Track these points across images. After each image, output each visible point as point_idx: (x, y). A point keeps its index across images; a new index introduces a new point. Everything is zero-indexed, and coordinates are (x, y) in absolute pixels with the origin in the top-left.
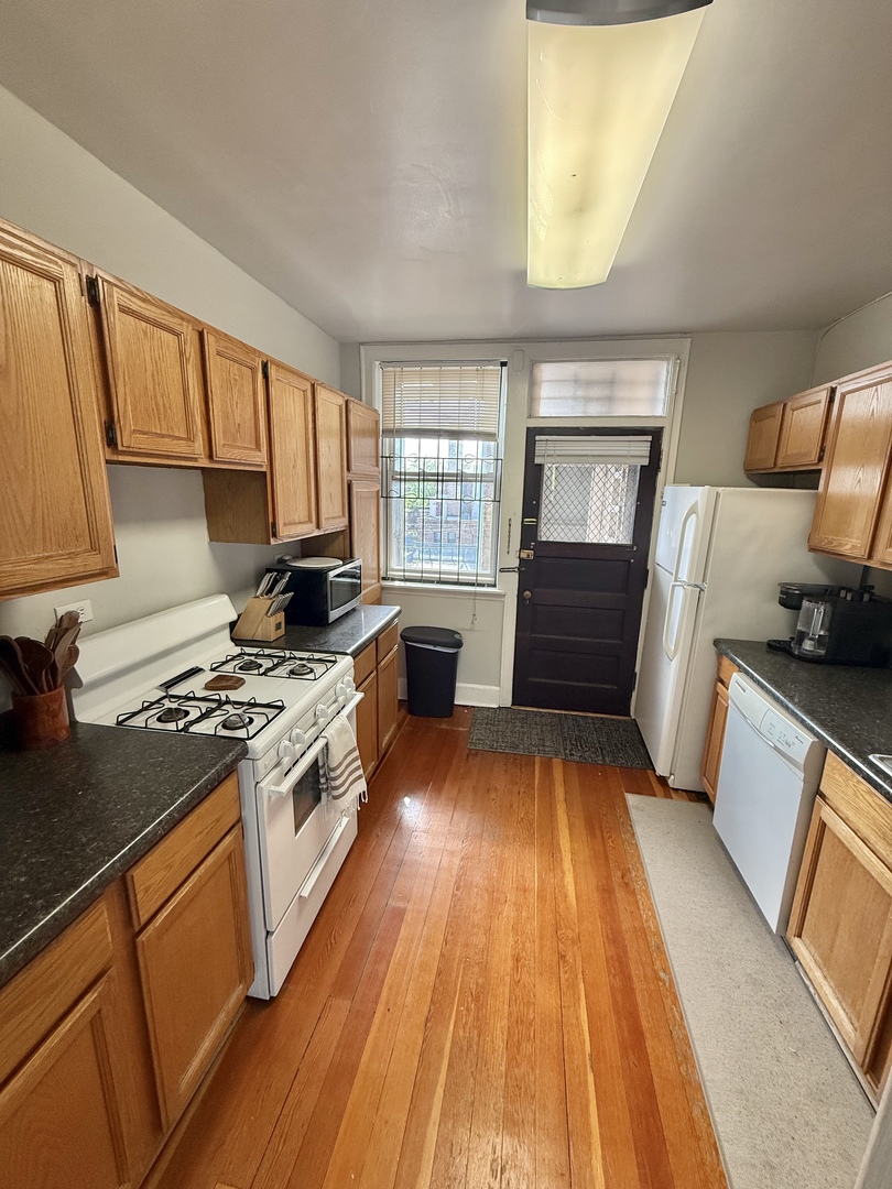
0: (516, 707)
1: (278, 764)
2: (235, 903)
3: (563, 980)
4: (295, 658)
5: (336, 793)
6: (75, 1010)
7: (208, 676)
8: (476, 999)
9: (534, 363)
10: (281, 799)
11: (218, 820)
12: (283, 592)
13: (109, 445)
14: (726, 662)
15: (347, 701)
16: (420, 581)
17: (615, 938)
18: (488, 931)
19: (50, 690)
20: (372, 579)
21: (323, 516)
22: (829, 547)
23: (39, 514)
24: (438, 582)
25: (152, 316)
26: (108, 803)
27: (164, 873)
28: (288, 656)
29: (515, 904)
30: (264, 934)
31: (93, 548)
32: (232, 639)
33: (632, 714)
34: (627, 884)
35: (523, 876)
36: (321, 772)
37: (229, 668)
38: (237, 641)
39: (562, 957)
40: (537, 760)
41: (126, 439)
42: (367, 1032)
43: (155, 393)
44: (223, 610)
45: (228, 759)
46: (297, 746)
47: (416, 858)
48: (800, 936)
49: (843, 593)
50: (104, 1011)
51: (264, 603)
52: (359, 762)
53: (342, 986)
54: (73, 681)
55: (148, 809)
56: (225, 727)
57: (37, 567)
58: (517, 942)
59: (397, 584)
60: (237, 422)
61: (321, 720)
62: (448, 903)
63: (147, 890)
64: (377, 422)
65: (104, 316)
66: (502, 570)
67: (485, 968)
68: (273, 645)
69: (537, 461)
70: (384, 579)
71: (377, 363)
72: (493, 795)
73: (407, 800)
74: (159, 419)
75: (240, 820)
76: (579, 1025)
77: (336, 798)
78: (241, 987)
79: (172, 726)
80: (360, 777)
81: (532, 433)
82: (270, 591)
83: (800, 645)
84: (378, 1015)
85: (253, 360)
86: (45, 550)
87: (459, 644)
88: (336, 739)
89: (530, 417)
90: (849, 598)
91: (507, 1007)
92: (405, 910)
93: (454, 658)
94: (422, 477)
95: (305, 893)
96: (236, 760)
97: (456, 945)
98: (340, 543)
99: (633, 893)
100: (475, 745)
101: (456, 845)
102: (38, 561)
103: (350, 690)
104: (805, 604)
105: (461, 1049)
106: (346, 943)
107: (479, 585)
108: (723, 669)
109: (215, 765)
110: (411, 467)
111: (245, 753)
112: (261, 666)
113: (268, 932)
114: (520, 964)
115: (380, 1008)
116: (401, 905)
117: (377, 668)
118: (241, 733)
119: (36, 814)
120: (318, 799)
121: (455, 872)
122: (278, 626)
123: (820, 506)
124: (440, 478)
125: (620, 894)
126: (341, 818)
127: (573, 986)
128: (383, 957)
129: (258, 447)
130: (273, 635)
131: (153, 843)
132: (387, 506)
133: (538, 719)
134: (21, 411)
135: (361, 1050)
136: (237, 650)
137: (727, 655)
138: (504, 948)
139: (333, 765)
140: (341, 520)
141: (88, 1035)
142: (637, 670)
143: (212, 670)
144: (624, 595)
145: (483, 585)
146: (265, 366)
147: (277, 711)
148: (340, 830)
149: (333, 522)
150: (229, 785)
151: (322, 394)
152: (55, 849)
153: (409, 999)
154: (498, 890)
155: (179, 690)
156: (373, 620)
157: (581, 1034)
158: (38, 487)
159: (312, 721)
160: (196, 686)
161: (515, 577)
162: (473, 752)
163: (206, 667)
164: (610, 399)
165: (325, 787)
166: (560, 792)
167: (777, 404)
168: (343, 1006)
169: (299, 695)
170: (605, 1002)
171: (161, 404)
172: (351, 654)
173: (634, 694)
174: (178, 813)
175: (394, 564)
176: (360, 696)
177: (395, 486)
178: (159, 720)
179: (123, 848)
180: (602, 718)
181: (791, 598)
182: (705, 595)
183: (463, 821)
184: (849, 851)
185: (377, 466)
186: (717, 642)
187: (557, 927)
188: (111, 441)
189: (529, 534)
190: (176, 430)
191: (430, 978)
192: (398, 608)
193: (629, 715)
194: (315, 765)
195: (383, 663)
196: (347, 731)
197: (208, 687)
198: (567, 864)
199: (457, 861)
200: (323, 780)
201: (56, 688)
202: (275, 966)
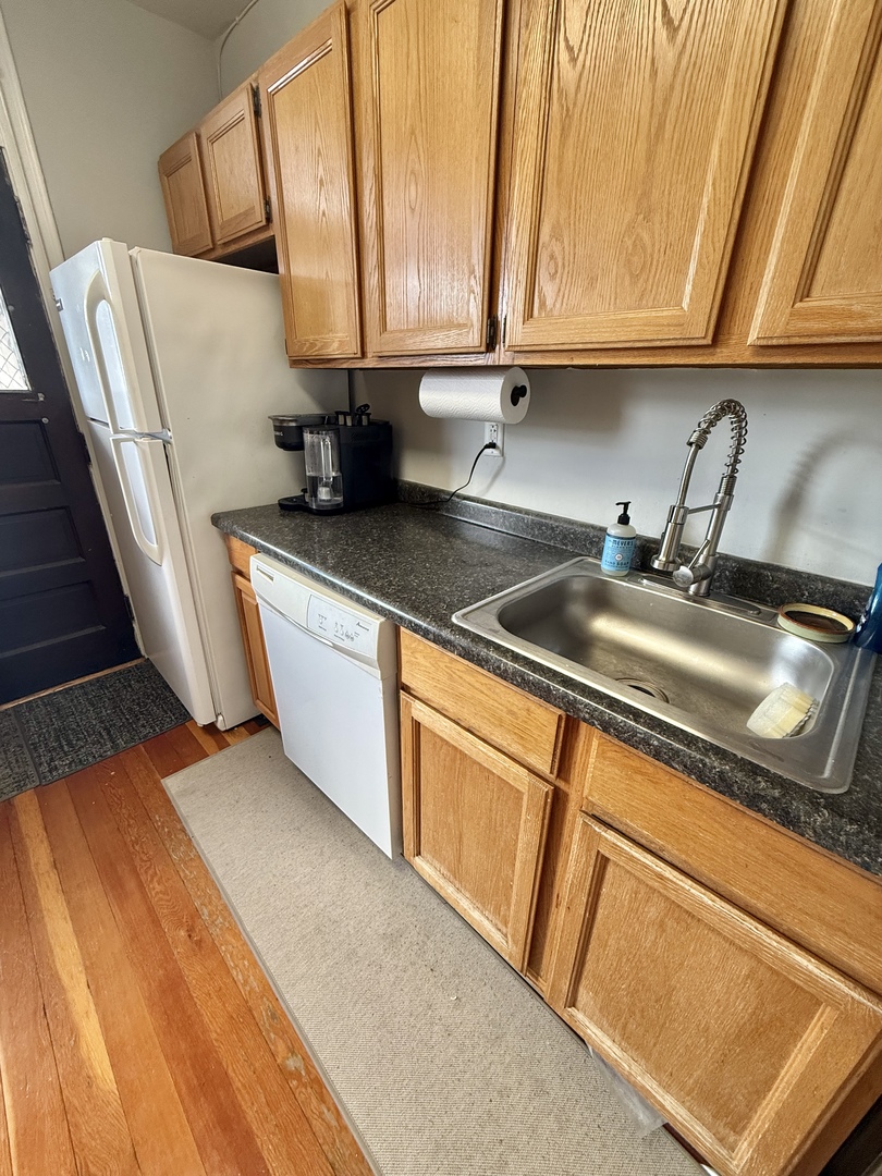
14: (236, 543)
22: (313, 353)
33: (143, 653)
34: (199, 942)
48: (419, 854)
49: (341, 418)
83: (316, 496)
90: (349, 423)
99: (212, 948)
104: (308, 437)
108: (236, 555)
123: (285, 294)
137: (234, 533)
142: (126, 591)
144: (55, 481)
167: (187, 135)
181: (289, 436)
182: (174, 451)
184: (456, 748)
186: (216, 519)
193: (141, 656)
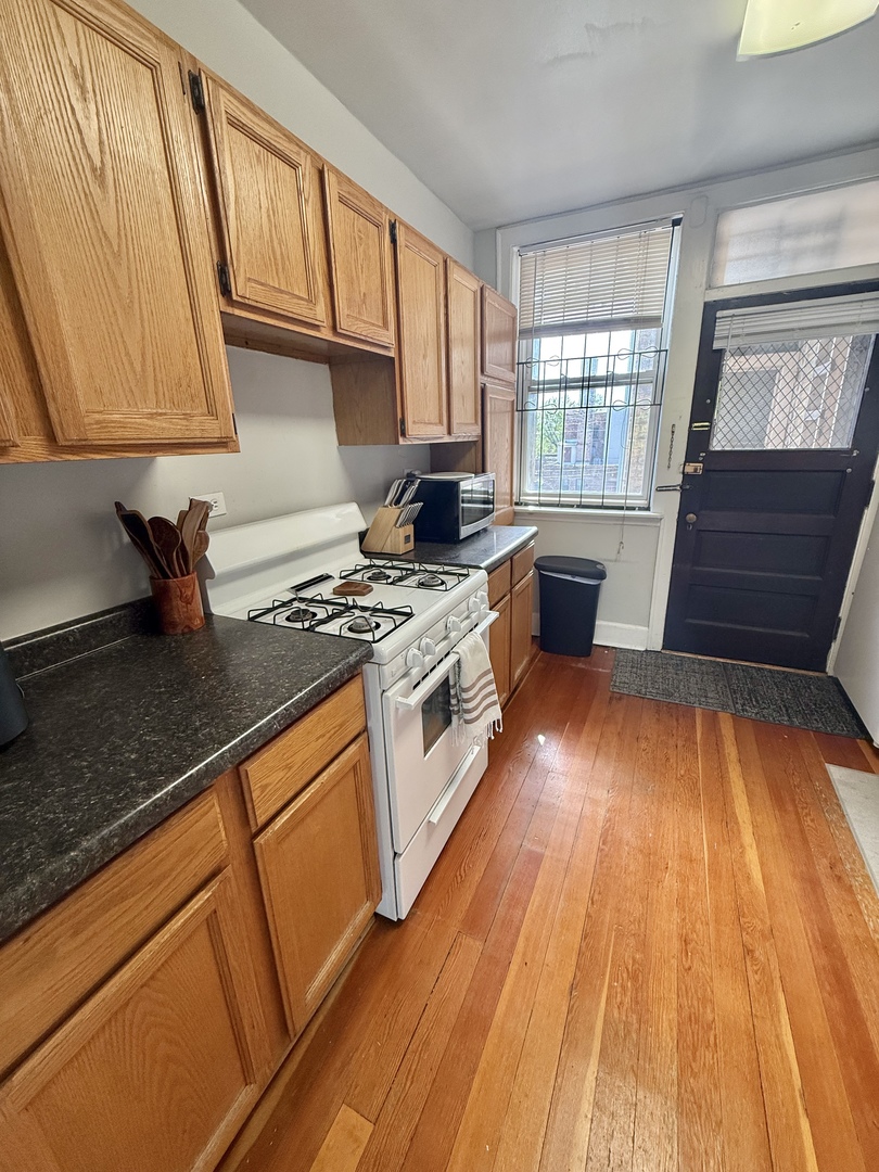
0: (667, 652)
1: (405, 675)
2: (361, 817)
3: (752, 982)
4: (426, 571)
5: (468, 717)
6: (189, 906)
7: (338, 582)
8: (634, 977)
9: (719, 214)
10: (409, 712)
11: (341, 725)
12: (412, 502)
13: (223, 294)
15: (482, 618)
16: (558, 506)
17: (827, 942)
18: (645, 899)
19: (183, 575)
20: (504, 503)
21: (455, 421)
23: (149, 362)
24: (578, 506)
25: (265, 135)
26: (228, 689)
27: (282, 774)
28: (417, 568)
29: (679, 874)
30: (392, 855)
31: (210, 413)
32: (362, 552)
33: (829, 670)
34: (839, 878)
35: (688, 843)
36: (452, 692)
37: (357, 577)
38: (366, 553)
39: (749, 952)
40: (698, 712)
41: (240, 287)
42: (502, 982)
43: (271, 236)
44: (351, 518)
45: (352, 659)
46: (428, 658)
47: (554, 801)
50: (220, 913)
51: (394, 512)
52: (493, 687)
53: (474, 923)
54: (205, 570)
55: (264, 700)
56: (350, 629)
57: (150, 422)
58: (684, 919)
59: (531, 508)
60: (363, 291)
61: (453, 634)
62: (594, 857)
63: (263, 788)
64: (514, 319)
65: (210, 126)
66: (660, 489)
67: (643, 945)
68: (402, 557)
69: (716, 345)
70: (517, 504)
71: (516, 249)
72: (643, 745)
73: (541, 738)
74: (277, 269)
75: (366, 729)
76: (781, 1046)
77: (467, 722)
78: (368, 904)
79: (299, 625)
80: (494, 703)
81: (711, 311)
82: (398, 502)
84: (514, 968)
85: (380, 214)
86: (158, 406)
87: (602, 576)
88: (469, 657)
89: (709, 287)
91: (675, 996)
92: (542, 856)
93: (596, 589)
94: (565, 384)
95: (435, 819)
96: (359, 663)
97: (605, 908)
98: (471, 458)
99: (850, 890)
100: (618, 688)
101: (602, 794)
102: (152, 416)
103: (485, 606)
105: (616, 1034)
106: (477, 877)
107: (628, 509)
109: (337, 664)
110: (553, 373)
111: (369, 655)
112: (389, 577)
113: (395, 854)
114: (690, 947)
115: (516, 960)
116: (539, 849)
117: (511, 592)
118: (368, 637)
119: (160, 693)
120: (448, 722)
121: (600, 824)
122: (407, 538)
124: (586, 384)
125: (831, 890)
126: (471, 743)
127: (768, 991)
128: (519, 902)
129: (385, 325)
130: (402, 548)
131: (269, 738)
132: (522, 421)
133: (697, 666)
134: (122, 233)
135: (496, 1000)
136: (367, 562)
138: (667, 924)
139: (465, 686)
140: (474, 427)
141: (204, 933)
142: (843, 613)
143: (341, 578)
144: (832, 517)
145: (633, 509)
146: (393, 227)
147: (405, 618)
148: (471, 758)
149: (466, 431)
150: (352, 690)
151: (456, 275)
152: (170, 729)
153: (550, 957)
154: (655, 854)
155: (308, 593)
156: (505, 541)
157: (784, 1058)
158: (147, 331)
159: (443, 634)
160: (325, 590)
161: (676, 496)
162: (618, 696)
163: (336, 575)
164: (831, 248)
165: (456, 709)
166: (731, 751)
168: (473, 947)
169: (429, 606)
170: (819, 1024)
171: (278, 253)
172: (486, 569)
173: (835, 647)
174: (295, 708)
175: (529, 488)
176: (494, 615)
177: (531, 398)
178: (288, 619)
179: (234, 738)
180: (784, 672)
183: (607, 771)
185: (513, 371)
187: (739, 914)
188: (225, 289)
189: (698, 442)
190: (296, 288)
191: (575, 939)
192: (534, 529)
193: (824, 671)
194: (445, 684)
195: (517, 587)
196: (481, 650)
197: (335, 592)
198: (748, 837)
199: (602, 812)
200: (454, 701)
201: (188, 574)
202: (402, 888)
